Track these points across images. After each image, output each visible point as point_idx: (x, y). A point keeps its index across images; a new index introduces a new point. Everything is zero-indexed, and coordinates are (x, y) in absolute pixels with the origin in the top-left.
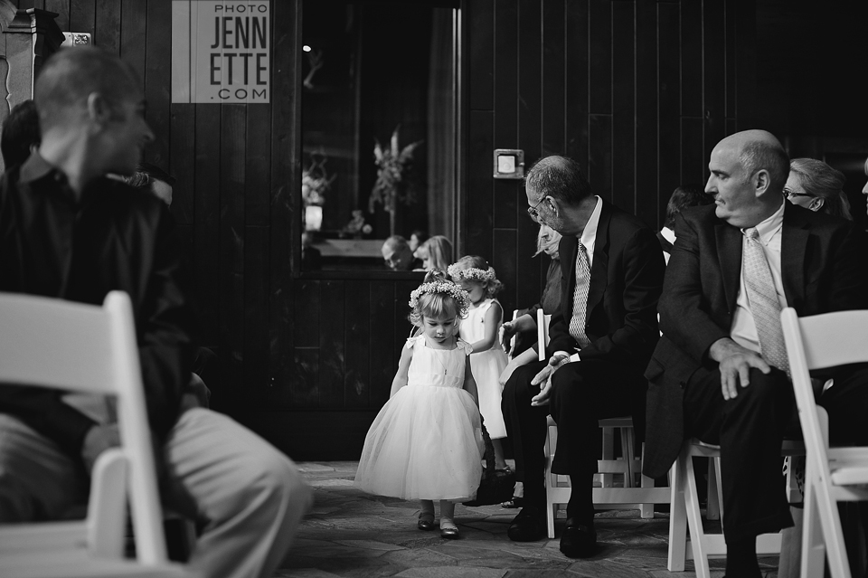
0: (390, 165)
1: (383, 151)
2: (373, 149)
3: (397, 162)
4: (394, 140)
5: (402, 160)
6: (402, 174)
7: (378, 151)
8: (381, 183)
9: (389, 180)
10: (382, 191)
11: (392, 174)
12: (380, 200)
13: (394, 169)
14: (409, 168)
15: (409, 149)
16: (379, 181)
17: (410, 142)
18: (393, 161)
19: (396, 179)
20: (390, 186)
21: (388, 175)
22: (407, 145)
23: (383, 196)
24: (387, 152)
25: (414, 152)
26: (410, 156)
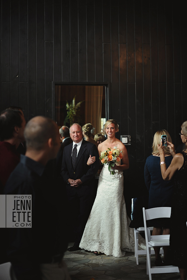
0: (72, 110)
1: (69, 105)
2: (66, 104)
3: (74, 109)
4: (74, 101)
5: (76, 108)
6: (76, 113)
7: (67, 105)
8: (69, 117)
9: (72, 116)
10: (69, 119)
11: (73, 113)
12: (68, 122)
13: (73, 111)
14: (79, 110)
15: (79, 103)
16: (68, 116)
17: (80, 102)
18: (73, 108)
19: (74, 115)
20: (72, 118)
21: (71, 113)
22: (78, 102)
23: (69, 121)
24: (71, 105)
25: (81, 105)
26: (79, 106)
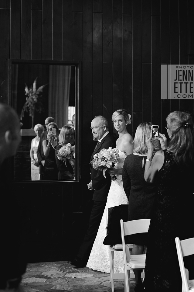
0: (32, 95)
1: (29, 89)
2: (25, 88)
3: (35, 94)
4: (34, 84)
5: (38, 93)
6: (37, 99)
7: (26, 90)
8: (28, 104)
9: (32, 103)
10: (28, 107)
11: (33, 99)
12: (27, 111)
13: (34, 97)
14: (41, 96)
15: (41, 88)
16: (27, 103)
17: (42, 85)
18: (33, 93)
19: (34, 101)
20: (32, 105)
21: (31, 100)
22: (40, 86)
23: (28, 110)
24: (31, 90)
25: (43, 89)
26: (41, 91)
